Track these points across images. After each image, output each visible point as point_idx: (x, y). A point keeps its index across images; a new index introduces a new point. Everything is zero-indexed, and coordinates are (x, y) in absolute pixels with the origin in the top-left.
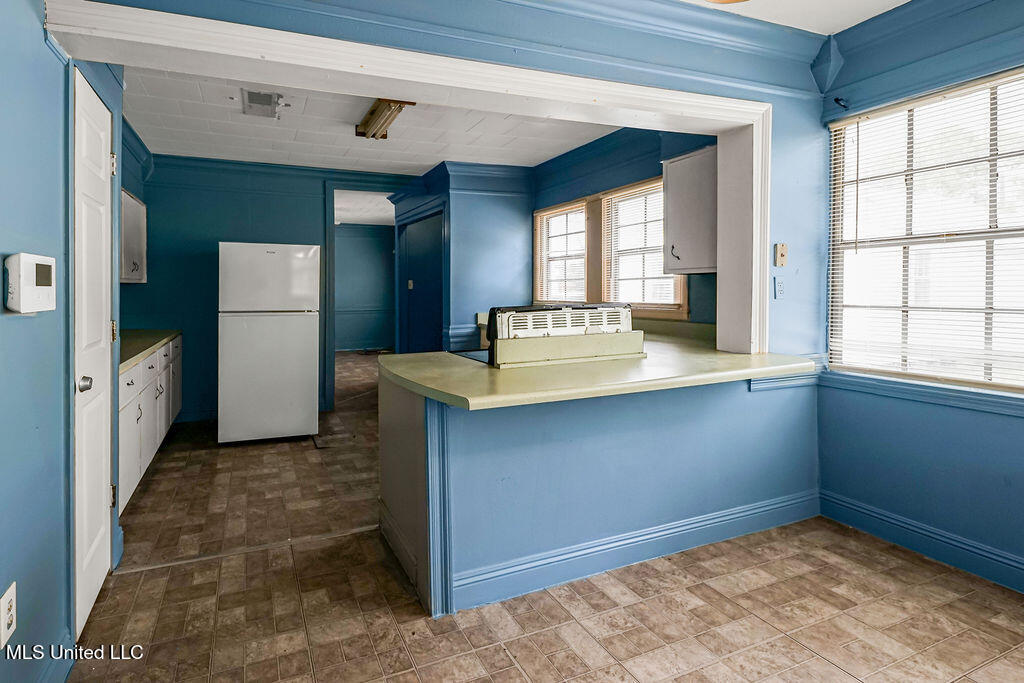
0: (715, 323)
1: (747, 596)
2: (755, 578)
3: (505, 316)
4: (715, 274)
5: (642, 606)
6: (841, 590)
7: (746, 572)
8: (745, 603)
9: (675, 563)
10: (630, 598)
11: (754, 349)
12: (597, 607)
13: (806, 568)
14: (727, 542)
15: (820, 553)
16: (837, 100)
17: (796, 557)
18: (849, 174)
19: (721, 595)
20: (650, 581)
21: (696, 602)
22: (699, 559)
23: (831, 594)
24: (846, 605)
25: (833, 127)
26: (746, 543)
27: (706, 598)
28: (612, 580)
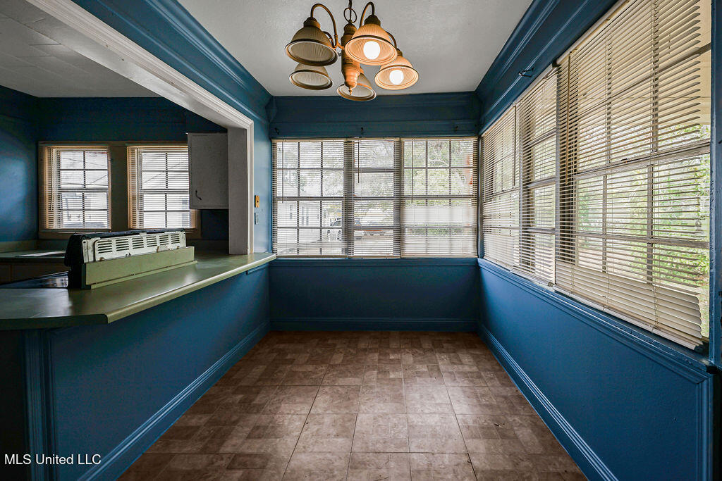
0: (228, 240)
1: (259, 380)
2: (258, 370)
3: (90, 242)
4: (227, 210)
5: (213, 418)
6: (289, 357)
7: (253, 370)
8: (260, 383)
9: (221, 385)
10: (205, 419)
11: (249, 253)
12: (188, 437)
13: (275, 355)
14: (241, 360)
15: (276, 346)
16: (276, 129)
17: (269, 353)
18: (279, 165)
19: (249, 386)
20: (212, 402)
21: (240, 397)
22: (231, 377)
23: (286, 360)
24: (292, 362)
25: (274, 141)
26: (248, 357)
27: (242, 393)
28: (189, 417)
